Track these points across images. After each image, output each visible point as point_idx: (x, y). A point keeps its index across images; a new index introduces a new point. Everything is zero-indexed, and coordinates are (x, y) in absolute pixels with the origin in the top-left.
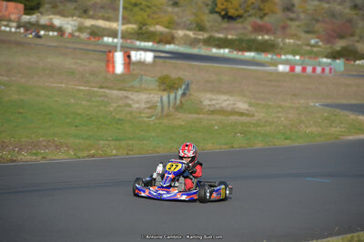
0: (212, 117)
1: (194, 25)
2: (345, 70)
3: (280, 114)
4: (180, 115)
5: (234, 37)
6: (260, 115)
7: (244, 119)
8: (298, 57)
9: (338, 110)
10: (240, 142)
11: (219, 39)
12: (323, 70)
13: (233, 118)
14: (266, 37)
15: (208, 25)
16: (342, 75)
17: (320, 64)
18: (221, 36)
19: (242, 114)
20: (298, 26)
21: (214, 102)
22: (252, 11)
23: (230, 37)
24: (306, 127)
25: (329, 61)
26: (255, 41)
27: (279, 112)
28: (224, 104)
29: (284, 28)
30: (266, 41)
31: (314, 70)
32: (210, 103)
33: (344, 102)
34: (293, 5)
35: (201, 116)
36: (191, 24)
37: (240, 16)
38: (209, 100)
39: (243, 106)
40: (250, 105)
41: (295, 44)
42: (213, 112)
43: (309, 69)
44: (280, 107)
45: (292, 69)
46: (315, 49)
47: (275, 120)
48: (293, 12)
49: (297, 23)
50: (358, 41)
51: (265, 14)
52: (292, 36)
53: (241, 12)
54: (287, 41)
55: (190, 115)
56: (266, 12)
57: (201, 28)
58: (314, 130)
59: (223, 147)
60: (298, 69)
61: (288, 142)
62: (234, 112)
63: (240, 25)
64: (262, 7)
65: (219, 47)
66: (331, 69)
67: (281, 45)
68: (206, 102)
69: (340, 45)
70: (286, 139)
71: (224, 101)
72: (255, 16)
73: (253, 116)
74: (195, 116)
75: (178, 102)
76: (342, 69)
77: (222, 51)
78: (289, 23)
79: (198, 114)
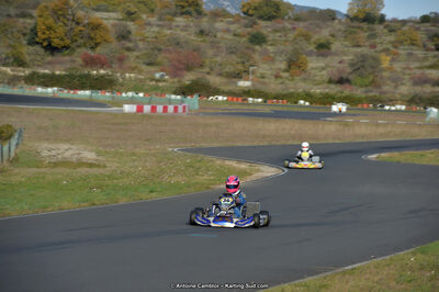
0: (56, 170)
1: (11, 60)
2: (200, 108)
3: (136, 163)
4: (17, 171)
5: (63, 73)
6: (113, 165)
7: (95, 171)
8: (141, 95)
9: (201, 155)
10: (99, 198)
11: (45, 76)
12: (176, 108)
13: (83, 170)
14: (102, 72)
15: (27, 58)
16: (197, 114)
17: (170, 102)
18: (46, 71)
19: (91, 165)
20: (137, 57)
21: (54, 153)
22: (80, 41)
23: (58, 73)
24: (170, 176)
25: (179, 97)
26: (88, 76)
27: (134, 161)
28: (67, 154)
29: (121, 60)
30: (103, 76)
31: (165, 109)
32: (49, 153)
33: (205, 145)
34: (129, 32)
35: (43, 170)
36: (8, 57)
37: (67, 47)
38: (47, 150)
39: (90, 156)
40: (98, 153)
41: (136, 79)
42: (56, 165)
43: (160, 109)
44: (134, 154)
45: (140, 109)
46: (160, 84)
47: (132, 170)
48: (130, 41)
49: (135, 53)
50: (209, 73)
51: (97, 44)
52: (132, 69)
53: (68, 42)
54: (127, 75)
55: (29, 170)
56: (98, 41)
57: (21, 63)
58: (180, 179)
59: (83, 204)
60: (147, 108)
61: (154, 195)
62: (81, 164)
63: (67, 58)
64: (92, 35)
65: (46, 85)
66: (184, 107)
67: (121, 80)
68: (45, 153)
69: (188, 78)
70: (152, 192)
71: (67, 151)
72: (85, 46)
73: (105, 166)
74: (35, 170)
75: (13, 154)
76: (197, 106)
77: (50, 90)
78: (126, 53)
79: (38, 167)
